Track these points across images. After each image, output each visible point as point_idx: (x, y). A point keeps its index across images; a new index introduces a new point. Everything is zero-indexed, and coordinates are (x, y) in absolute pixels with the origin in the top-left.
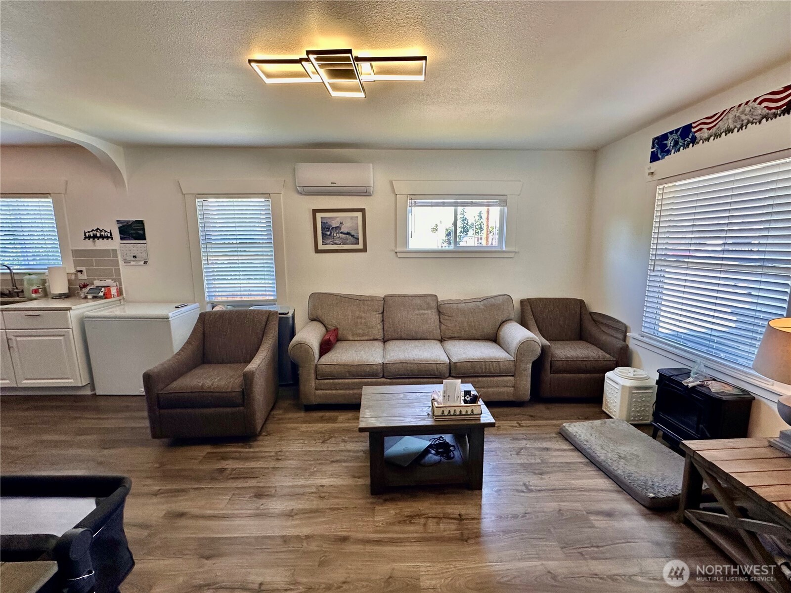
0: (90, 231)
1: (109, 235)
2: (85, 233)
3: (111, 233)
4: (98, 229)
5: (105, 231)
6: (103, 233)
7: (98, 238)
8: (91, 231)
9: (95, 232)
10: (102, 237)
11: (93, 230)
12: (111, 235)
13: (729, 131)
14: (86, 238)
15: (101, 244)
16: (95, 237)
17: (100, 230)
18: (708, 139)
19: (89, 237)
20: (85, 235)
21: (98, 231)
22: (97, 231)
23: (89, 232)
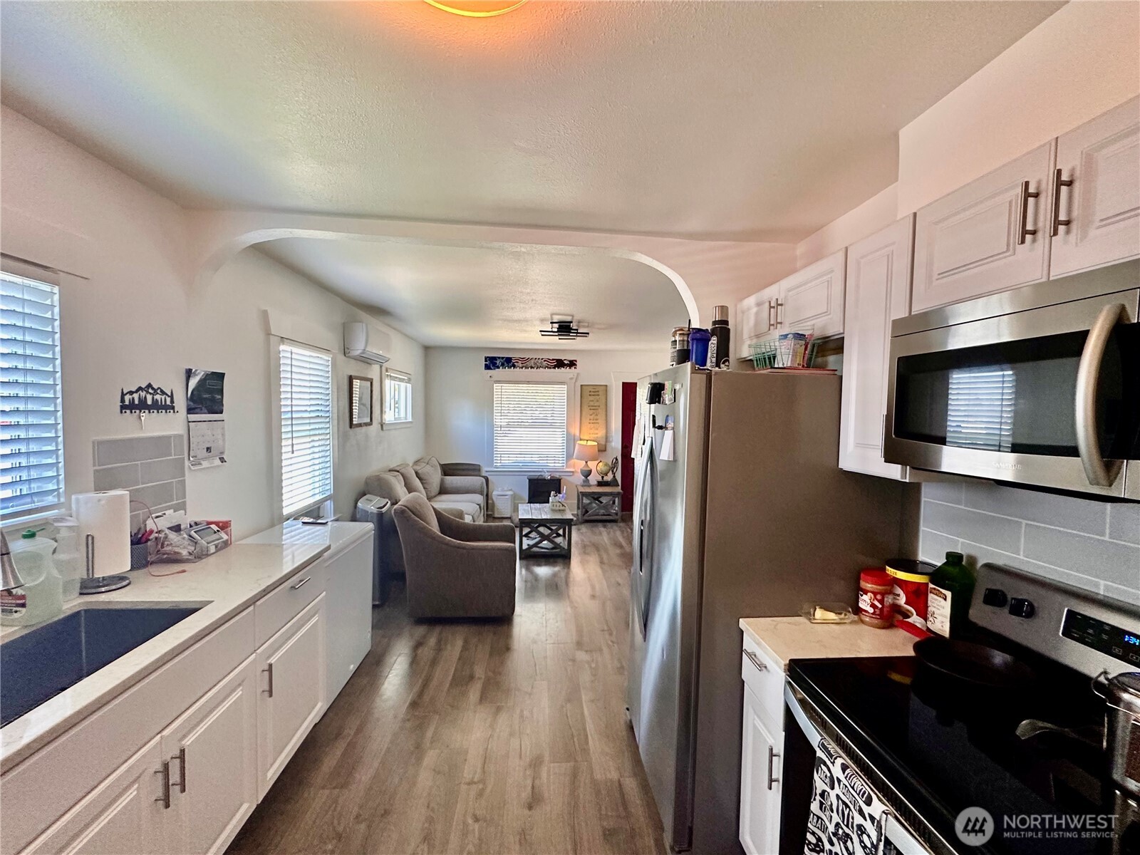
0: (134, 390)
1: (168, 402)
2: (123, 395)
3: (172, 397)
4: (150, 386)
5: (162, 391)
6: (158, 397)
7: (149, 408)
8: (137, 391)
9: (143, 394)
10: (157, 406)
11: (140, 389)
12: (172, 401)
13: (532, 367)
14: (123, 407)
15: (153, 425)
16: (143, 406)
17: (153, 389)
18: (522, 368)
19: (132, 407)
20: (123, 400)
21: (150, 391)
22: (148, 392)
23: (131, 393)
